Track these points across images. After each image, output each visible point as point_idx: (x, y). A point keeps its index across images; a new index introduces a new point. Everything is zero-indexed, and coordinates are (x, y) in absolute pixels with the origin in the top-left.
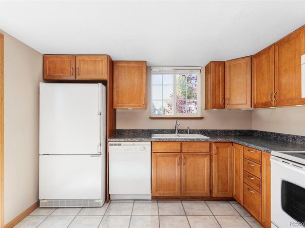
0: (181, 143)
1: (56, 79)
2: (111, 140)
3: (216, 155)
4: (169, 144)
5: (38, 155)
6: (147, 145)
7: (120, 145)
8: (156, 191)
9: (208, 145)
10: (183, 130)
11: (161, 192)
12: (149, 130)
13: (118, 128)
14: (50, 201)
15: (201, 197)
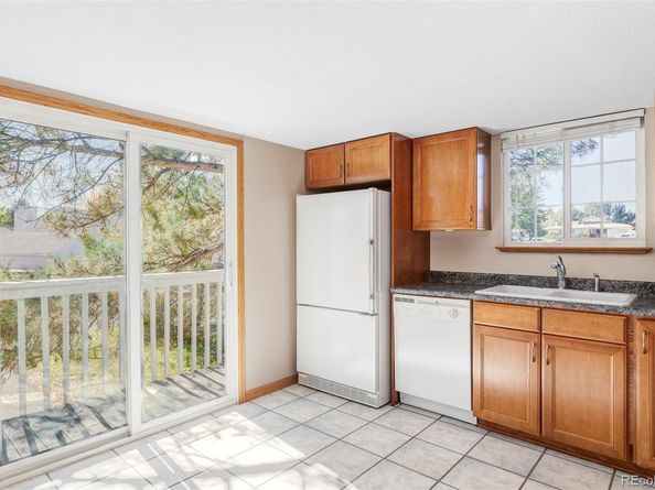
0: (541, 309)
1: (321, 186)
2: (400, 291)
3: (645, 352)
4: (511, 310)
5: (294, 305)
6: (463, 306)
7: (412, 301)
8: (482, 407)
9: (622, 324)
10: (585, 281)
11: (493, 414)
12: (495, 275)
13: (433, 268)
14: (311, 377)
15: (606, 457)
